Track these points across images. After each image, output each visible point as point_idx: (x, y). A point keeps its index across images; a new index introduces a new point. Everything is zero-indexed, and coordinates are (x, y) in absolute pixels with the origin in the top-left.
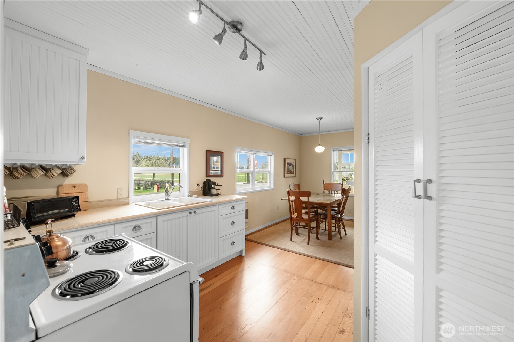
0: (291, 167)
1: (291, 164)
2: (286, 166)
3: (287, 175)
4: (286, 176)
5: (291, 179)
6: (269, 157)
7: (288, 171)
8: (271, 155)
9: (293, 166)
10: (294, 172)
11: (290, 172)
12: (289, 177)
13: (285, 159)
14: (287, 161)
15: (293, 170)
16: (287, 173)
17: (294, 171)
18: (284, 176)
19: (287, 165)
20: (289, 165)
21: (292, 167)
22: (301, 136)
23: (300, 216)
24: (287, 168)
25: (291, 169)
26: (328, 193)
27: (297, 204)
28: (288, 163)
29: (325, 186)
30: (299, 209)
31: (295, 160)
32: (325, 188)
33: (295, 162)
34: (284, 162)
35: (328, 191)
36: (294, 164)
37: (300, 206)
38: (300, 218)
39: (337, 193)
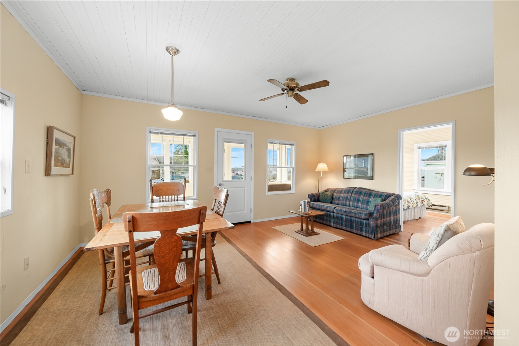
0: (63, 151)
1: (65, 145)
2: (54, 147)
3: (54, 170)
4: (52, 172)
5: (62, 178)
7: (57, 160)
9: (69, 150)
10: (69, 164)
11: (62, 164)
12: (61, 175)
13: (49, 131)
14: (57, 135)
15: (68, 160)
16: (56, 166)
17: (70, 161)
18: (48, 172)
19: (56, 145)
20: (61, 146)
21: (67, 153)
22: (83, 92)
23: (171, 284)
24: (56, 152)
25: (63, 156)
26: (160, 201)
27: (163, 254)
28: (57, 140)
29: (155, 190)
30: (170, 266)
31: (73, 138)
32: (154, 192)
33: (72, 142)
34: (47, 137)
35: (160, 199)
36: (70, 147)
37: (173, 257)
38: (171, 290)
39: (176, 199)
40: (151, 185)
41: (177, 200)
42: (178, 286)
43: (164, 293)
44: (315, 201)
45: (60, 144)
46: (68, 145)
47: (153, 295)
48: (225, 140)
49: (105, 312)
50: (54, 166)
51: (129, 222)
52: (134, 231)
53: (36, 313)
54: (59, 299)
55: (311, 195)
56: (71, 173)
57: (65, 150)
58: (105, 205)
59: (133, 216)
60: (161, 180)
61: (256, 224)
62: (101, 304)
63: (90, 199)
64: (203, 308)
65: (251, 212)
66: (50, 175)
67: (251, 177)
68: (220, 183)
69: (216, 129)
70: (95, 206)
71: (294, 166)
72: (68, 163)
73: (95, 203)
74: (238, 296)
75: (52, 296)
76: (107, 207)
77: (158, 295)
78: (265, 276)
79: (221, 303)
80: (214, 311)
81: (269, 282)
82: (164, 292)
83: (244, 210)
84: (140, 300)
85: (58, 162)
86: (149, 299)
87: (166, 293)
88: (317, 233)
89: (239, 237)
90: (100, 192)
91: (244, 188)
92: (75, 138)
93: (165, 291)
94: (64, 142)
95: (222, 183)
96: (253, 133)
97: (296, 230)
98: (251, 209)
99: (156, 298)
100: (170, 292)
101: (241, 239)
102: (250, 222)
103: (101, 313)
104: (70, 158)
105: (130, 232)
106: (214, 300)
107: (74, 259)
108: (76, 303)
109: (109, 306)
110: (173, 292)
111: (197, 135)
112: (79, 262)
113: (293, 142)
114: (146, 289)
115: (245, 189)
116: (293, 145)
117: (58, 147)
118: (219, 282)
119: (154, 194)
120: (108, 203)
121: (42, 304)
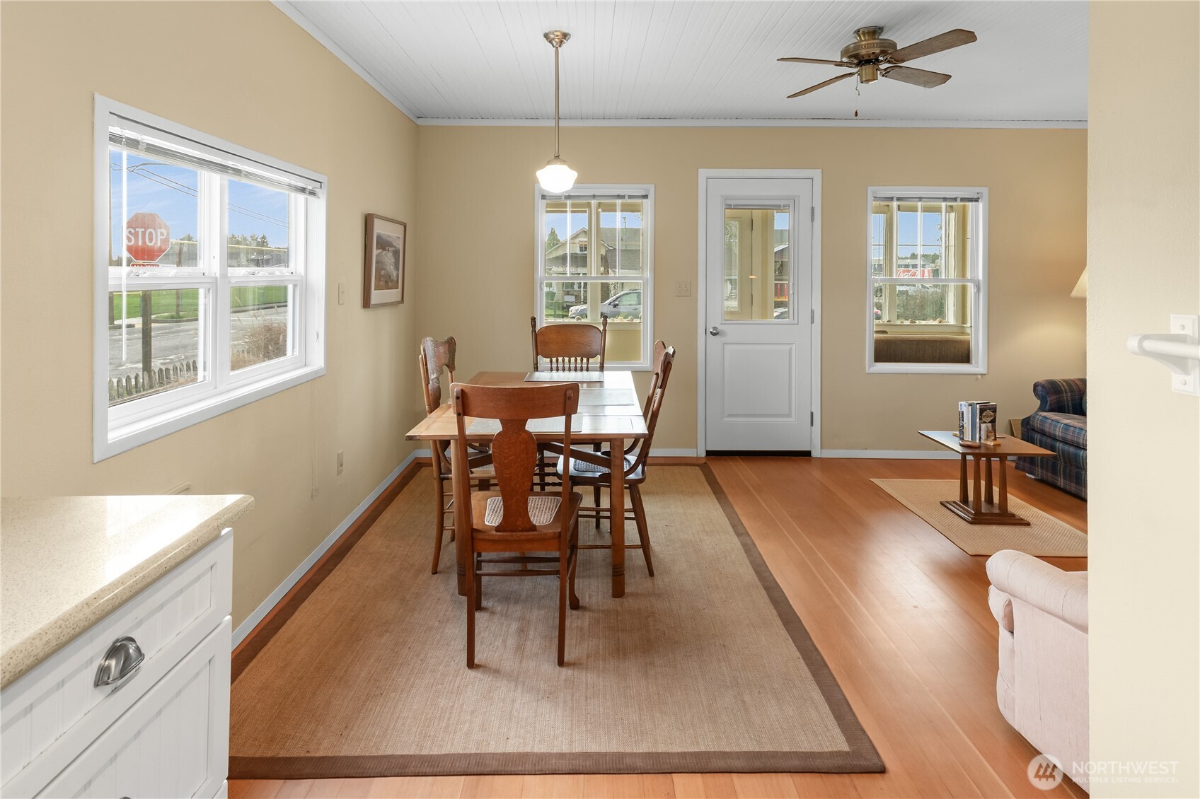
0: (388, 258)
1: (391, 245)
2: (375, 252)
3: (377, 296)
4: (373, 301)
5: (388, 312)
6: (301, 197)
7: (378, 277)
8: (312, 193)
9: (396, 253)
10: (398, 281)
11: (387, 282)
13: (368, 221)
14: (380, 228)
15: (395, 274)
16: (377, 288)
17: (398, 276)
18: (366, 303)
19: (377, 248)
20: (384, 249)
21: (393, 261)
22: (420, 122)
23: (520, 519)
24: (377, 263)
25: (388, 268)
26: (551, 370)
27: (506, 461)
28: (379, 237)
29: (541, 342)
30: (518, 486)
31: (402, 227)
32: (539, 347)
33: (402, 237)
34: (366, 235)
35: (551, 361)
36: (397, 246)
37: (522, 469)
38: (522, 531)
39: (585, 366)
40: (534, 330)
41: (587, 370)
42: (534, 528)
43: (510, 533)
44: (1060, 408)
45: (384, 244)
46: (394, 244)
47: (494, 532)
48: (728, 202)
49: (440, 572)
50: (375, 290)
51: (458, 398)
52: (465, 414)
53: (352, 550)
54: (381, 537)
55: (1043, 386)
56: (400, 299)
57: (390, 254)
58: (445, 367)
59: (462, 390)
60: (609, 304)
61: (828, 465)
62: (435, 555)
63: (420, 356)
64: (601, 608)
65: (812, 424)
66: (369, 307)
67: (812, 312)
68: (715, 328)
69: (703, 173)
70: (427, 369)
71: (981, 277)
72: (396, 279)
73: (426, 365)
74: (680, 607)
75: (371, 530)
76: (449, 374)
77: (501, 533)
78: (767, 589)
79: (639, 609)
80: (619, 618)
81: (768, 600)
82: (509, 531)
83: (789, 415)
84: (475, 534)
85: (380, 280)
86: (487, 537)
87: (514, 533)
88: (1022, 519)
89: (751, 488)
90: (436, 344)
91: (789, 347)
92: (405, 227)
93: (512, 531)
94: (389, 239)
95: (720, 327)
96: (817, 174)
97: (944, 500)
98: (812, 414)
99: (497, 538)
100: (520, 533)
101: (755, 494)
102: (808, 454)
103: (435, 572)
104: (397, 269)
105: (459, 415)
106: (628, 603)
107: (404, 477)
108: (402, 549)
109: (449, 564)
110: (524, 535)
111: (651, 196)
112: (412, 484)
113: (978, 189)
114: (486, 523)
115: (790, 351)
116: (977, 200)
117: (381, 250)
118: (651, 574)
119: (539, 351)
120: (451, 366)
121: (359, 540)
